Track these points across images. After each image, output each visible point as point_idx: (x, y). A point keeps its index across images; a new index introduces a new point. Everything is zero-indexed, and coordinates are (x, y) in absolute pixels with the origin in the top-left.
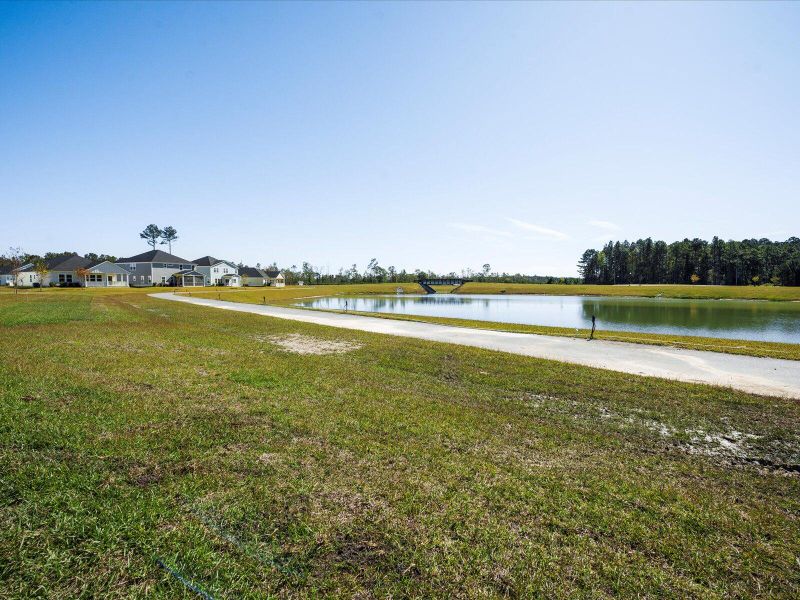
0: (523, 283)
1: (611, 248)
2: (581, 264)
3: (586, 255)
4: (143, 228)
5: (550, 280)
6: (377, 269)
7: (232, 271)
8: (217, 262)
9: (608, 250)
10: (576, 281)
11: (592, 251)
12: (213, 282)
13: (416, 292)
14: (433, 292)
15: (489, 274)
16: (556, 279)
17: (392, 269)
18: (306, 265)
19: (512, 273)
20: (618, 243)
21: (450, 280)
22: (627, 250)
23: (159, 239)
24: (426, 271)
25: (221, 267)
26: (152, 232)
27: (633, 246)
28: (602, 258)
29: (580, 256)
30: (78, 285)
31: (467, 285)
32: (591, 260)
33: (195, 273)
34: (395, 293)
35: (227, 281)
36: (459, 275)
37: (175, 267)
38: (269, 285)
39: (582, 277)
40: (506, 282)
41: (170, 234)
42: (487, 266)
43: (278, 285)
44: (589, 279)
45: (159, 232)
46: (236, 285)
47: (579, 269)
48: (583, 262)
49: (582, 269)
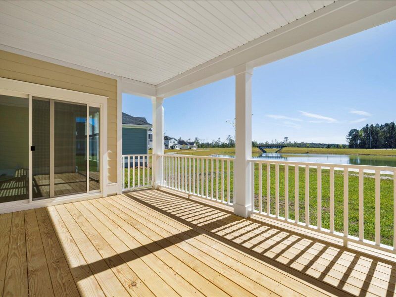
1: (368, 128)
2: (348, 137)
3: (351, 132)
5: (328, 146)
6: (230, 140)
7: (176, 142)
8: (171, 139)
9: (365, 129)
10: (344, 147)
11: (355, 130)
12: (169, 147)
14: (266, 152)
15: (288, 142)
18: (196, 139)
20: (372, 125)
22: (378, 129)
25: (172, 141)
27: (382, 127)
28: (362, 134)
31: (284, 149)
32: (354, 135)
35: (174, 147)
38: (190, 148)
39: (347, 144)
40: (298, 147)
42: (286, 138)
43: (195, 149)
44: (352, 146)
46: (178, 149)
47: (346, 140)
48: (349, 136)
49: (349, 140)
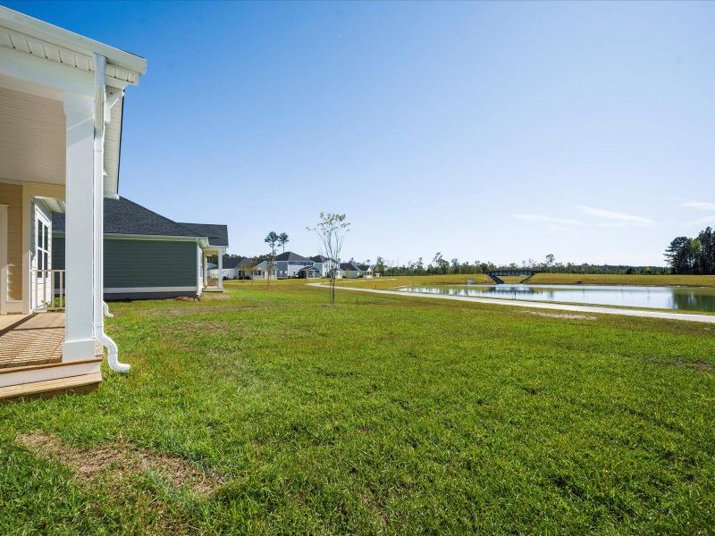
0: (593, 273)
1: (709, 235)
2: (669, 253)
3: (675, 244)
4: (266, 235)
5: (630, 271)
6: (440, 261)
7: (336, 266)
8: (326, 259)
9: (705, 237)
10: (662, 271)
11: (684, 239)
12: (324, 275)
13: (486, 283)
14: (502, 282)
15: (553, 264)
16: (638, 268)
17: (455, 261)
18: (379, 259)
19: (578, 262)
21: (512, 271)
23: (277, 243)
24: (487, 263)
25: (329, 264)
26: (272, 237)
28: (697, 246)
29: (668, 244)
30: (248, 278)
31: (537, 276)
32: (681, 248)
33: (314, 268)
34: (466, 284)
35: (333, 274)
36: (520, 265)
37: (302, 264)
38: (361, 277)
39: (669, 266)
40: (573, 272)
41: (284, 238)
42: (551, 257)
43: (369, 277)
44: (679, 267)
45: (277, 237)
46: (340, 277)
47: (666, 258)
48: (672, 251)
49: (671, 258)
